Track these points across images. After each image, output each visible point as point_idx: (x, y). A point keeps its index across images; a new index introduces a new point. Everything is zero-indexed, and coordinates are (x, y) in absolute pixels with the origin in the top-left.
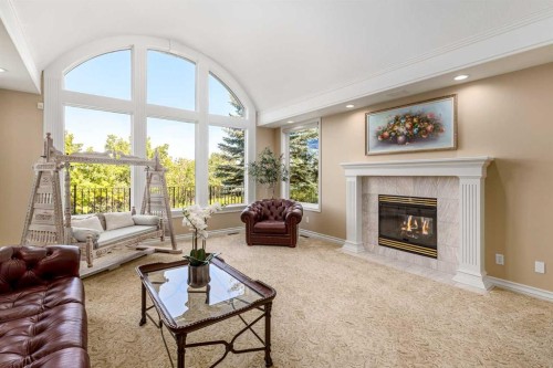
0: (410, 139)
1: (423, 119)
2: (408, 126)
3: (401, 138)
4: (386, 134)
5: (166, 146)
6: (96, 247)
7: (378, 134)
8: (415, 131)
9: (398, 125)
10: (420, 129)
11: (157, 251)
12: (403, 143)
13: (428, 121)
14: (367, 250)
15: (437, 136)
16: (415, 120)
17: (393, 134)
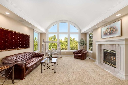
0: (110, 34)
1: (113, 28)
2: (110, 30)
3: (108, 34)
4: (105, 33)
5: (75, 38)
6: (48, 54)
7: (104, 33)
8: (111, 31)
9: (108, 30)
10: (112, 31)
11: (59, 57)
12: (109, 35)
13: (114, 28)
14: (101, 64)
15: (116, 32)
16: (111, 29)
17: (106, 33)
